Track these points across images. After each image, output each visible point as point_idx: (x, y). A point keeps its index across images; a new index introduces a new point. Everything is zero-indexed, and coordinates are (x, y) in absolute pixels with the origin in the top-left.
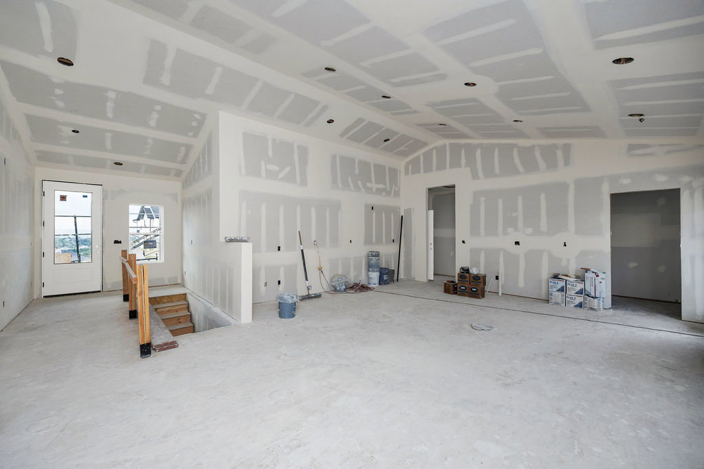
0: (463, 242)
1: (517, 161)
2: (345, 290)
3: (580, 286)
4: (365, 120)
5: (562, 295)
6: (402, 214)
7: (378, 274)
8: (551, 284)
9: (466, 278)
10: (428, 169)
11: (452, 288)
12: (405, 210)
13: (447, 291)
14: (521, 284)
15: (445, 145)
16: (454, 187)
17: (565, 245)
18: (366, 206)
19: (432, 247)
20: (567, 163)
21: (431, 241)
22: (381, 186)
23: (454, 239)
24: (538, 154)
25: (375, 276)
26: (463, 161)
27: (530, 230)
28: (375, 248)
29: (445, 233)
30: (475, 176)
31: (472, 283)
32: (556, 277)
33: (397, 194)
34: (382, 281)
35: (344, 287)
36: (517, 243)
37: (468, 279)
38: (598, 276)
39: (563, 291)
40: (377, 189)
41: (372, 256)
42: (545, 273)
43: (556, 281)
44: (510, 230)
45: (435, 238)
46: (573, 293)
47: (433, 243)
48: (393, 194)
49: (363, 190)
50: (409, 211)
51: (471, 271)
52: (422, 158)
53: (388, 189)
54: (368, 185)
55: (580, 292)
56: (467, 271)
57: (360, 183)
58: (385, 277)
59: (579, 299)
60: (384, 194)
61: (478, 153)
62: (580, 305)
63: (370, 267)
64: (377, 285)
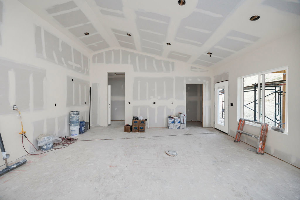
0: (129, 103)
1: (154, 65)
2: (52, 147)
3: (179, 120)
4: (77, 6)
5: (173, 124)
6: (91, 86)
7: (78, 127)
8: (169, 120)
9: (137, 122)
10: (108, 61)
11: (129, 129)
12: (92, 84)
13: (126, 130)
14: (156, 121)
15: (119, 50)
16: (124, 74)
17: (172, 104)
18: (68, 78)
19: (110, 106)
20: (173, 70)
21: (110, 103)
22: (78, 66)
23: (124, 101)
24: (163, 64)
25: (76, 129)
26: (129, 61)
27: (159, 97)
28: (76, 109)
29: (118, 98)
30: (135, 70)
31: (140, 125)
32: (170, 117)
33: (88, 73)
34: (81, 131)
35: (52, 144)
36: (154, 103)
37: (138, 123)
38: (184, 115)
39: (173, 123)
40: (76, 67)
41: (74, 114)
42: (165, 116)
43: (171, 119)
44: (152, 97)
45: (111, 101)
46: (177, 123)
47: (110, 104)
48: (85, 73)
49: (65, 65)
50: (95, 85)
51: (139, 118)
52: (104, 55)
53: (83, 69)
54: (69, 62)
55: (179, 122)
56: (137, 118)
57: (63, 59)
58: (83, 128)
59: (179, 125)
60: (80, 71)
61: (137, 58)
62: (179, 128)
63: (71, 123)
64: (78, 135)
